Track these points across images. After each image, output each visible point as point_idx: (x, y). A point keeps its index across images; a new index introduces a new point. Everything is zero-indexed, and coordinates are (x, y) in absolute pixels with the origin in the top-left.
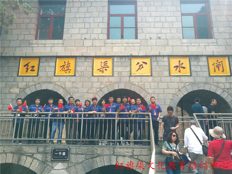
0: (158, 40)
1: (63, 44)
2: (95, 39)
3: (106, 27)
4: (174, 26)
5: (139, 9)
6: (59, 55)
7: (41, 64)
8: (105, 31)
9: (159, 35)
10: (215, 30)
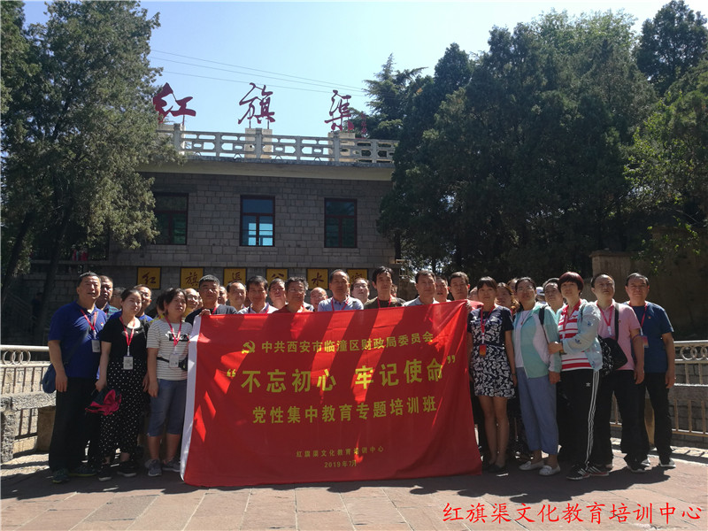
0: (297, 249)
1: (187, 250)
2: (225, 245)
3: (238, 230)
4: (317, 232)
5: (277, 208)
6: (184, 265)
7: (163, 275)
8: (238, 236)
9: (299, 243)
10: (359, 238)
